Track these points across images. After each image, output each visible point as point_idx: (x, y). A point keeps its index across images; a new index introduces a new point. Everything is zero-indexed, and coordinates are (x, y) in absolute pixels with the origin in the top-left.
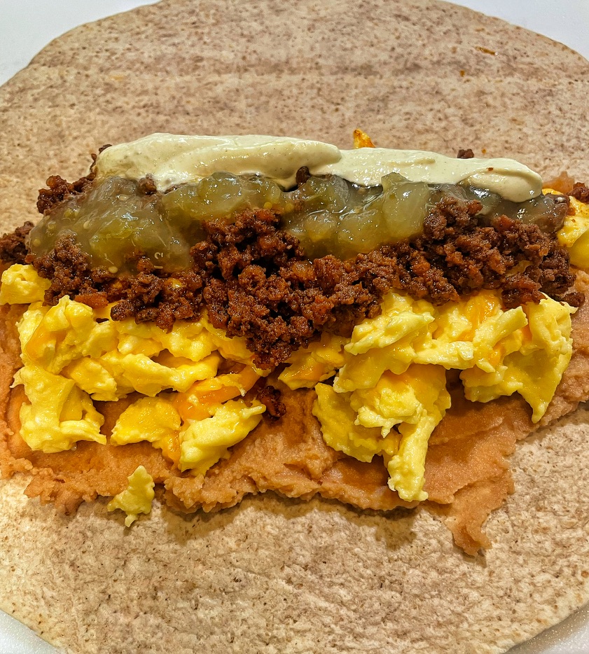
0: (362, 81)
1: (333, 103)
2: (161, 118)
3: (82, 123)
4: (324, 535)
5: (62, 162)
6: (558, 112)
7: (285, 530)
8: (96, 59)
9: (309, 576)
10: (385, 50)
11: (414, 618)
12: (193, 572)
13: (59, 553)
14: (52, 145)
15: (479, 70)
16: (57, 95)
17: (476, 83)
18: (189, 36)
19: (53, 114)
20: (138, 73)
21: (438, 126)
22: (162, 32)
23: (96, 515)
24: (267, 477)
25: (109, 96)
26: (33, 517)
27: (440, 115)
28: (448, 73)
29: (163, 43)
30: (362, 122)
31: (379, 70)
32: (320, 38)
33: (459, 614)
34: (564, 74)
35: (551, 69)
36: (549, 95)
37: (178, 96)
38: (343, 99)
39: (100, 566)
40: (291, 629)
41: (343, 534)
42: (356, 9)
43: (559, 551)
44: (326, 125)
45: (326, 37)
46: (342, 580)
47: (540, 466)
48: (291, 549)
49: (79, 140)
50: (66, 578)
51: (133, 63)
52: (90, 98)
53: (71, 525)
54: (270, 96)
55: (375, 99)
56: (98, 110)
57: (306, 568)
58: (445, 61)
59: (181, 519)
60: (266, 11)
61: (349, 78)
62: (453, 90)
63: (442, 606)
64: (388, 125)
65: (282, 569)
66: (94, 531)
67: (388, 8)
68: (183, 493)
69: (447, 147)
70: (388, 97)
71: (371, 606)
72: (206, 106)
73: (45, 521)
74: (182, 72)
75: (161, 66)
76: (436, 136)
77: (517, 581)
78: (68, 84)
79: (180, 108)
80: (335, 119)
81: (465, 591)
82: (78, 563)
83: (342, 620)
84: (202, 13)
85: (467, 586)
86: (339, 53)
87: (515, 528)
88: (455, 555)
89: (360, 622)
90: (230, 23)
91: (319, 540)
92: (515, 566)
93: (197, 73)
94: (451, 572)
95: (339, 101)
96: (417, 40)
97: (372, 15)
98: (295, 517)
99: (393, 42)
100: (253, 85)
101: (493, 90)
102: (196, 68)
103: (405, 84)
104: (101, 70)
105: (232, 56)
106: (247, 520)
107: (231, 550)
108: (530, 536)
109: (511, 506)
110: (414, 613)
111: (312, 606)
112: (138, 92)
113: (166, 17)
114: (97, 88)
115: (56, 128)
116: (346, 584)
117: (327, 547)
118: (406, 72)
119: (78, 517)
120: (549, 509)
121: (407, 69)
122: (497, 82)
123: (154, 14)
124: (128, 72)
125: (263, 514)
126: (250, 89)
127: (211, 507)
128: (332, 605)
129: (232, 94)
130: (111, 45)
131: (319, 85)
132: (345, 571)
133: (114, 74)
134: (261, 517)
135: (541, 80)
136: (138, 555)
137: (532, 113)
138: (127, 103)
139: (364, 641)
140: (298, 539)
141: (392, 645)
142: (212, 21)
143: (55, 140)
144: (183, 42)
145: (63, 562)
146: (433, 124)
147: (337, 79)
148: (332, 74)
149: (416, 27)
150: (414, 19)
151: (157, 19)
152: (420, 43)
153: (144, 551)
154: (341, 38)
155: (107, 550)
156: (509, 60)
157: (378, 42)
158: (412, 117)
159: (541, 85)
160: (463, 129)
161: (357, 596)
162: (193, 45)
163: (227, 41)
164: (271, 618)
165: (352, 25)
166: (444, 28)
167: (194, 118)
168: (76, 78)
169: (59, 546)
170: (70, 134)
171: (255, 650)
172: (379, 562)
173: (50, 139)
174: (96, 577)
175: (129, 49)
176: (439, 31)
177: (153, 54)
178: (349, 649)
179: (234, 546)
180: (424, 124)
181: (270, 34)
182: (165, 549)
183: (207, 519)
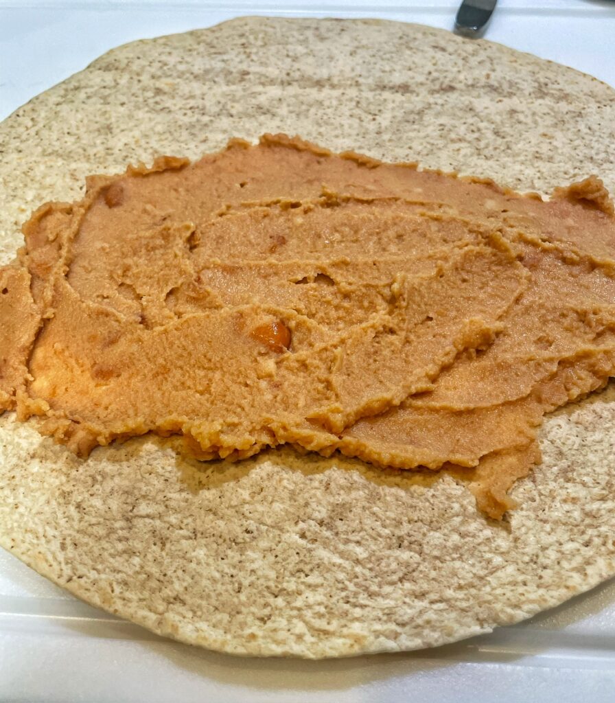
0: (398, 97)
1: (370, 113)
2: (206, 119)
3: (130, 119)
4: (342, 492)
5: (108, 149)
6: (588, 131)
7: (302, 486)
8: (148, 68)
9: (325, 532)
10: (423, 74)
11: (433, 579)
12: (203, 522)
13: (66, 494)
14: (99, 135)
15: (512, 93)
16: (109, 95)
17: (508, 103)
18: (239, 53)
19: (103, 110)
20: (187, 81)
21: (470, 137)
22: (213, 50)
23: (108, 460)
24: (288, 427)
25: (158, 99)
26: (43, 459)
27: (474, 128)
28: (482, 94)
29: (213, 59)
30: (398, 130)
31: (416, 89)
32: (361, 61)
33: (481, 578)
34: (593, 100)
35: (581, 95)
36: (578, 116)
37: (223, 101)
38: (380, 111)
39: (107, 510)
40: (303, 583)
41: (361, 493)
42: (396, 41)
43: (588, 521)
44: (363, 131)
45: (367, 60)
46: (358, 538)
47: (569, 439)
48: (307, 505)
49: (126, 132)
50: (69, 518)
51: (183, 73)
52: (141, 99)
53: (81, 469)
54: (311, 106)
55: (412, 112)
56: (146, 109)
57: (321, 523)
58: (478, 85)
59: (194, 469)
60: (311, 38)
61: (387, 95)
62: (486, 108)
63: (463, 568)
64: (422, 134)
65: (296, 523)
66: (104, 476)
67: (427, 40)
69: (479, 154)
70: (423, 111)
71: (388, 565)
72: (250, 111)
73: (55, 463)
74: (228, 83)
75: (209, 77)
76: (467, 145)
77: (544, 549)
78: (119, 86)
79: (224, 112)
80: (372, 127)
81: (488, 556)
82: (84, 505)
83: (357, 577)
84: (251, 37)
85: (490, 551)
86: (378, 74)
87: (542, 497)
88: (478, 520)
89: (376, 580)
90: (277, 46)
91: (337, 497)
92: (543, 534)
93: (243, 83)
94: (474, 536)
95: (377, 112)
96: (453, 67)
97: (411, 45)
98: (312, 473)
99: (429, 67)
100: (296, 96)
101: (524, 109)
102: (242, 80)
103: (440, 101)
104: (153, 77)
105: (277, 72)
106: (264, 474)
107: (244, 502)
108: (558, 505)
109: (539, 476)
110: (433, 574)
111: (326, 562)
112: (186, 97)
113: (217, 38)
114: (147, 91)
115: (105, 122)
116: (363, 542)
117: (344, 504)
118: (442, 92)
119: (89, 461)
120: (578, 480)
121: (442, 89)
122: (528, 103)
123: (207, 36)
124: (178, 80)
125: (280, 469)
126: (294, 100)
127: (228, 453)
128: (347, 562)
129: (275, 102)
130: (164, 58)
131: (357, 99)
132: (362, 529)
133: (165, 81)
134: (278, 472)
135: (571, 103)
136: (148, 502)
137: (562, 130)
138: (175, 105)
139: (380, 599)
140: (315, 495)
141: (409, 605)
142: (259, 43)
143: (102, 131)
144: (232, 60)
145: (69, 504)
146: (465, 134)
147: (375, 95)
148: (371, 90)
149: (452, 57)
150: (450, 49)
151: (208, 40)
152: (455, 69)
153: (154, 498)
154: (381, 62)
155: (116, 494)
156: (540, 86)
157: (416, 67)
158: (446, 128)
159: (571, 108)
160: (495, 140)
161: (374, 555)
162: (241, 62)
163: (273, 60)
164: (282, 571)
165: (392, 53)
166: (479, 59)
167: (237, 120)
168: (128, 82)
169: (67, 488)
170: (118, 127)
171: (262, 601)
172: (398, 522)
173: (99, 130)
174: (101, 520)
175: (181, 62)
176: (473, 61)
177: (202, 67)
178: (363, 606)
179: (248, 498)
180: (457, 135)
181: (314, 56)
182: (176, 497)
183: (221, 471)
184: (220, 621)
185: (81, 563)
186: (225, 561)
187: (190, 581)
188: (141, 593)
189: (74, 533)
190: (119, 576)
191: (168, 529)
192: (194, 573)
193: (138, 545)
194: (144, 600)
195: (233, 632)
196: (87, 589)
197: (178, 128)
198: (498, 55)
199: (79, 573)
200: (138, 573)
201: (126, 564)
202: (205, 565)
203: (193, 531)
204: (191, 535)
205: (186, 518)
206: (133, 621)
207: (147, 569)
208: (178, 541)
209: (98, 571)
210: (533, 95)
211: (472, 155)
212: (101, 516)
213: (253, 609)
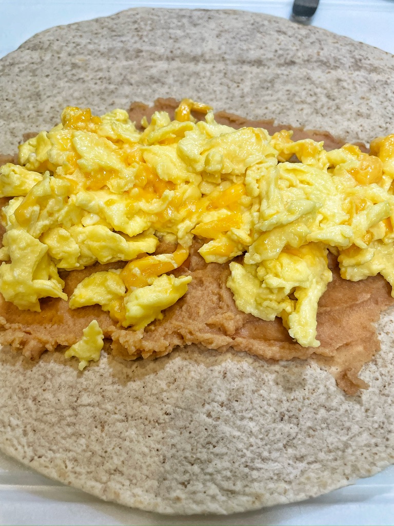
0: (255, 70)
1: (235, 82)
2: (112, 87)
3: (53, 87)
4: (236, 379)
5: (38, 111)
7: (205, 376)
8: (66, 48)
9: (225, 412)
10: (271, 51)
12: (132, 408)
13: (24, 390)
14: (31, 100)
15: (337, 66)
16: (37, 69)
17: (335, 74)
18: (133, 36)
19: (33, 80)
20: (96, 57)
21: (310, 100)
22: (114, 34)
23: (55, 361)
24: (193, 332)
25: (74, 71)
26: (4, 362)
27: (311, 92)
28: (315, 67)
29: (114, 40)
30: (257, 95)
31: (267, 63)
32: (225, 42)
33: (344, 442)
35: (386, 68)
36: (385, 84)
37: (124, 73)
38: (242, 80)
39: (57, 401)
40: (211, 453)
41: (250, 379)
42: (249, 26)
44: (231, 95)
45: (229, 42)
46: (251, 415)
48: (210, 391)
49: (51, 98)
50: (28, 409)
51: (92, 51)
52: (61, 72)
53: (34, 369)
54: (190, 76)
55: (265, 81)
56: (66, 79)
57: (222, 405)
58: (312, 60)
59: (123, 366)
60: (187, 24)
61: (246, 68)
62: (319, 77)
63: (330, 435)
64: (274, 98)
65: (203, 405)
66: (53, 374)
67: (272, 26)
68: (127, 341)
69: (317, 113)
70: (274, 80)
71: (275, 435)
72: (145, 80)
73: (14, 365)
74: (127, 59)
75: (112, 54)
76: (308, 106)
77: (388, 417)
78: (44, 63)
79: (125, 81)
80: (237, 92)
81: (347, 424)
82: (39, 399)
83: (252, 446)
84: (142, 23)
85: (349, 420)
86: (239, 52)
87: (383, 377)
88: (338, 396)
89: (266, 447)
90: (162, 30)
91: (232, 383)
92: (386, 405)
93: (138, 59)
94: (336, 410)
95: (240, 81)
96: (292, 46)
97: (261, 30)
98: (212, 365)
99: (277, 47)
100: (178, 69)
101: (346, 78)
102: (137, 56)
103: (286, 73)
104: (69, 55)
105: (163, 50)
106: (176, 368)
107: (163, 391)
109: (380, 361)
110: (309, 441)
111: (228, 435)
112: (96, 69)
113: (116, 24)
114: (66, 65)
115: (34, 90)
116: (255, 418)
117: (238, 389)
118: (286, 65)
119: (40, 363)
121: (286, 63)
122: (349, 74)
123: (108, 22)
124: (89, 57)
125: (188, 363)
126: (177, 71)
127: (149, 354)
128: (244, 434)
129: (163, 74)
130: (77, 40)
131: (224, 71)
132: (253, 408)
133: (78, 58)
134: (187, 365)
135: (379, 74)
136: (88, 393)
137: (375, 95)
138: (88, 76)
139: (270, 462)
140: (216, 383)
141: (292, 466)
142: (148, 28)
143: (33, 97)
144: (128, 41)
145: (27, 398)
146: (306, 98)
147: (238, 68)
148: (234, 64)
149: (292, 39)
150: (290, 33)
151: (110, 26)
152: (294, 48)
153: (93, 391)
154: (239, 43)
155: (63, 389)
156: (356, 61)
157: (266, 46)
158: (292, 94)
159: (380, 77)
160: (328, 102)
161: (263, 428)
162: (135, 42)
163: (159, 41)
164: (195, 444)
165: (247, 35)
166: (311, 40)
167: (136, 87)
168: (51, 59)
169: (25, 385)
170: (45, 94)
171: (182, 469)
172: (280, 401)
173: (30, 97)
174: (53, 410)
175: (90, 43)
176: (307, 42)
177: (106, 46)
178: (258, 469)
179: (165, 387)
180: (300, 98)
181: (190, 38)
182: (110, 389)
183: (143, 366)
184: (151, 487)
185: (39, 446)
186: (152, 438)
187: (126, 455)
188: (88, 467)
189: (33, 422)
190: (70, 454)
191: (106, 414)
192: (128, 449)
193: (84, 429)
194: (91, 472)
195: (162, 495)
196: (46, 467)
197: (91, 95)
198: (325, 37)
199: (39, 453)
200: (84, 451)
201: (75, 444)
202: (136, 443)
203: (124, 415)
204: (124, 418)
205: (119, 405)
206: (84, 490)
207: (91, 447)
208: (114, 424)
209: (54, 451)
210: (352, 68)
211: (312, 114)
212: (53, 407)
213: (176, 476)
